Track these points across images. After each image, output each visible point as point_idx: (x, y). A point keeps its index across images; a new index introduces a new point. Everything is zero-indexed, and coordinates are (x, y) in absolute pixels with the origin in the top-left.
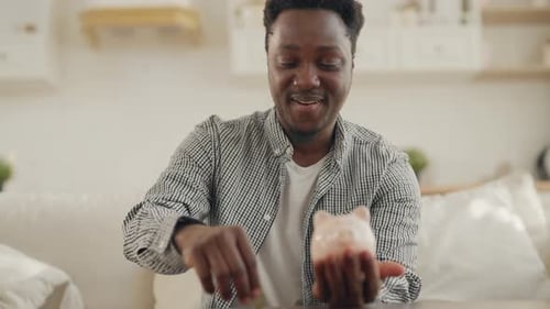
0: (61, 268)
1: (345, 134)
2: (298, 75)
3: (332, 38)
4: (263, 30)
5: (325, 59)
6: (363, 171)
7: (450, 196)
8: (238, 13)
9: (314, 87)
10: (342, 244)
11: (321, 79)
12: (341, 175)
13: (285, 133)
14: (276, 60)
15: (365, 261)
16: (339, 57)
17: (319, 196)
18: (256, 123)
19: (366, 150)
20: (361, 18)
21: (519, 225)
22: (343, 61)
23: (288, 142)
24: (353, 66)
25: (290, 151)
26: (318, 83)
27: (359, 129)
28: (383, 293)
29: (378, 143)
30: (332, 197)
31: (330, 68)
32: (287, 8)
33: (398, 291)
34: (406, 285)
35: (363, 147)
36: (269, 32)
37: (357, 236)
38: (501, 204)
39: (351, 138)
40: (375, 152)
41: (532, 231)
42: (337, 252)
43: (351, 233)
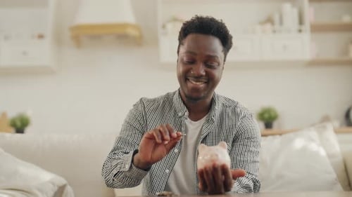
0: (61, 176)
1: (217, 102)
2: (194, 68)
3: (214, 51)
4: (177, 43)
5: (210, 61)
6: (227, 123)
7: (284, 136)
8: (164, 27)
9: (202, 76)
10: (212, 161)
11: (206, 72)
13: (184, 103)
14: (182, 59)
15: (224, 169)
16: (216, 62)
17: (203, 137)
18: (168, 99)
19: (229, 111)
21: (323, 152)
22: (219, 64)
23: (185, 109)
25: (187, 114)
26: (204, 74)
27: (226, 99)
28: (235, 186)
29: (236, 106)
30: (210, 137)
31: (211, 67)
33: (247, 187)
34: (252, 185)
35: (228, 109)
36: (181, 44)
37: (220, 156)
38: (312, 140)
39: (221, 104)
40: (234, 111)
41: (330, 156)
42: (210, 164)
43: (217, 155)
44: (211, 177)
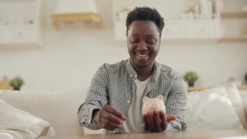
0: (46, 120)
1: (158, 68)
2: (139, 45)
3: (152, 32)
5: (150, 39)
6: (164, 82)
7: (202, 92)
9: (145, 50)
11: (148, 47)
12: (156, 84)
13: (134, 69)
14: (130, 40)
16: (155, 39)
17: (148, 92)
18: (123, 65)
19: (165, 74)
20: (163, 24)
21: (229, 103)
22: (156, 41)
23: (135, 72)
24: (160, 42)
25: (136, 75)
26: (147, 49)
27: (163, 66)
28: (169, 127)
29: (170, 71)
30: (152, 92)
31: (151, 43)
32: (135, 20)
33: (177, 128)
36: (128, 29)
38: (222, 94)
39: (160, 69)
40: (169, 75)
41: (235, 106)
42: (151, 111)
43: (156, 105)
44: (152, 119)
